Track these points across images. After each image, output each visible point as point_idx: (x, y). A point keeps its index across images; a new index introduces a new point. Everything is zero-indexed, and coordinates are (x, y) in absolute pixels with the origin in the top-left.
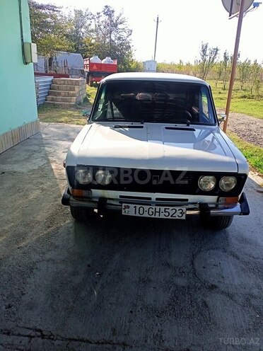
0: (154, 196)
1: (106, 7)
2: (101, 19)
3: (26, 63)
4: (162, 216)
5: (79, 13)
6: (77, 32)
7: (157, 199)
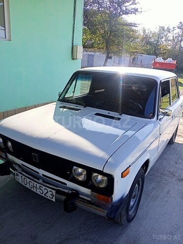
0: (42, 172)
1: (181, 23)
2: (175, 32)
3: (73, 59)
4: (38, 192)
5: (162, 28)
6: (158, 41)
7: (43, 175)
